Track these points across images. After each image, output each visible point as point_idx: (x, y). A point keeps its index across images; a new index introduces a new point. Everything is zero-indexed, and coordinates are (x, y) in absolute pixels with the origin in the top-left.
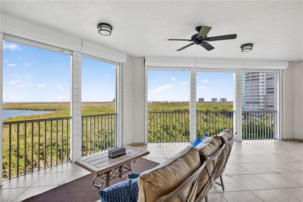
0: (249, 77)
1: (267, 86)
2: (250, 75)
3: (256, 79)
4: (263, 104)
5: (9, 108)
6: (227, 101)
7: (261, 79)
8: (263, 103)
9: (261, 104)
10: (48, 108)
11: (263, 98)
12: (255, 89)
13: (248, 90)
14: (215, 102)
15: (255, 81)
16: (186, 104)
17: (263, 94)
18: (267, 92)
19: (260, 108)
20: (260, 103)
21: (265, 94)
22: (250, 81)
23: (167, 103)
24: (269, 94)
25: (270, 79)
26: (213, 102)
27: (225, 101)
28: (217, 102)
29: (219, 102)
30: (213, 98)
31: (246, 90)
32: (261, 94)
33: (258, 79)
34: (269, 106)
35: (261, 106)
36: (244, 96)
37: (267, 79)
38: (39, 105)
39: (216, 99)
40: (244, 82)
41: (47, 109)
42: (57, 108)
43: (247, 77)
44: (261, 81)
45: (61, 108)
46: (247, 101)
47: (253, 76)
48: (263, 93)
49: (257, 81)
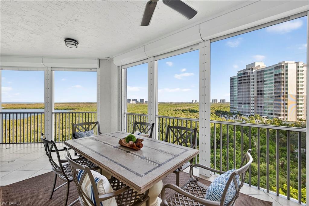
0: (241, 80)
1: (257, 88)
2: (242, 79)
3: (247, 82)
4: (254, 105)
5: (35, 107)
6: (226, 102)
7: (252, 82)
8: (254, 103)
9: (252, 105)
10: (68, 107)
11: (254, 99)
12: (246, 91)
13: (240, 92)
14: (215, 102)
15: (247, 84)
16: (189, 104)
17: (254, 96)
18: (257, 94)
19: (251, 108)
20: (251, 103)
21: (256, 95)
22: (242, 84)
23: (171, 103)
24: (259, 96)
25: (260, 82)
26: (213, 102)
27: (224, 102)
28: (217, 103)
29: (218, 103)
30: (213, 99)
31: (238, 92)
32: (252, 96)
33: (250, 82)
34: (259, 107)
35: (252, 107)
36: (237, 97)
37: (257, 82)
38: (61, 105)
39: (216, 100)
40: (237, 84)
41: (67, 109)
42: (76, 107)
43: (239, 81)
44: (251, 84)
45: (78, 107)
46: (239, 102)
47: (244, 80)
48: (254, 94)
49: (248, 84)
